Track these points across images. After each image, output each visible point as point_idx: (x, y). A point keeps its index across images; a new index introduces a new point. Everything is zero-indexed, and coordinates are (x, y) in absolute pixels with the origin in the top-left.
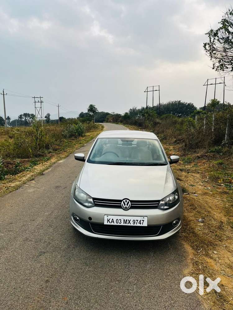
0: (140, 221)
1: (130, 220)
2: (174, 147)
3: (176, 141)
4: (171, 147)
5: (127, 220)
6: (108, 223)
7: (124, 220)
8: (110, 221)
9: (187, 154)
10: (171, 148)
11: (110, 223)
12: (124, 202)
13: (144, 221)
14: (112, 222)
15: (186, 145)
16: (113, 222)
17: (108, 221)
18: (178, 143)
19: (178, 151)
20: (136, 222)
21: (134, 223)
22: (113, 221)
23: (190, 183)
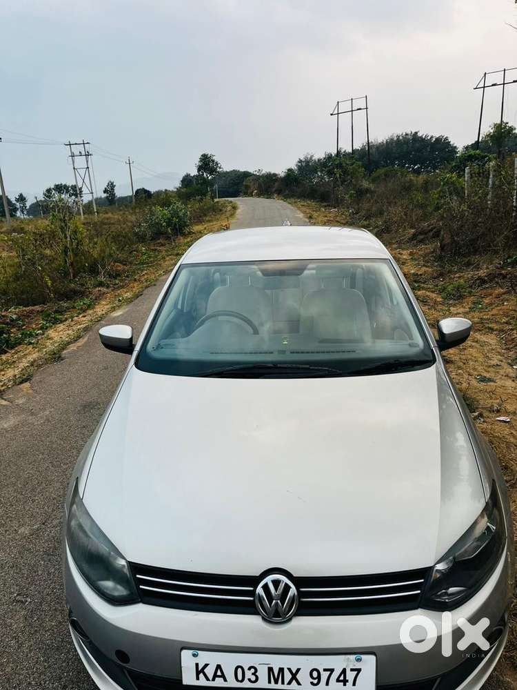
0: (344, 671)
1: (298, 670)
2: (411, 254)
3: (414, 236)
4: (405, 252)
5: (281, 670)
6: (198, 678)
7: (270, 670)
8: (210, 671)
9: (450, 272)
10: (405, 257)
11: (207, 679)
12: (266, 587)
13: (359, 670)
14: (215, 676)
15: (442, 248)
16: (223, 676)
17: (198, 673)
18: (421, 241)
19: (424, 265)
20: (325, 675)
21: (315, 681)
22: (219, 673)
23: (475, 369)
